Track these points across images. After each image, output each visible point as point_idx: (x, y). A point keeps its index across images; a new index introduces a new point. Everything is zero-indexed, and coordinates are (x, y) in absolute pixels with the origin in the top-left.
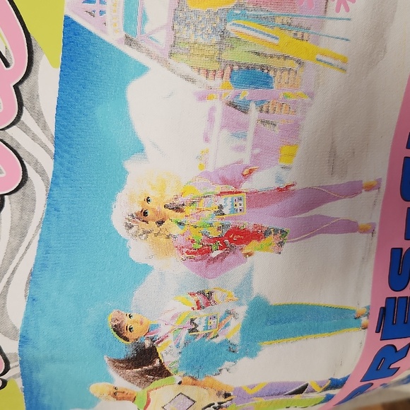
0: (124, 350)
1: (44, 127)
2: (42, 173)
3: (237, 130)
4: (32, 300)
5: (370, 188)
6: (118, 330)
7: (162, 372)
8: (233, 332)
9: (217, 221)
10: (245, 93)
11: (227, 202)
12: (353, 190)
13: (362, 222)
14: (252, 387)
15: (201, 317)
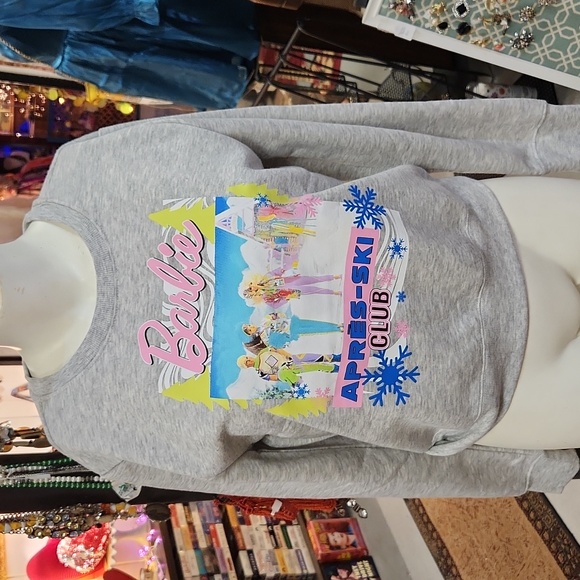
0: (249, 339)
1: (211, 265)
2: (211, 281)
3: (278, 258)
4: (215, 326)
5: (337, 278)
6: (246, 331)
7: (263, 346)
8: (287, 329)
9: (275, 288)
10: (279, 246)
11: (277, 281)
12: (329, 278)
13: (335, 291)
14: (300, 355)
15: (275, 323)
